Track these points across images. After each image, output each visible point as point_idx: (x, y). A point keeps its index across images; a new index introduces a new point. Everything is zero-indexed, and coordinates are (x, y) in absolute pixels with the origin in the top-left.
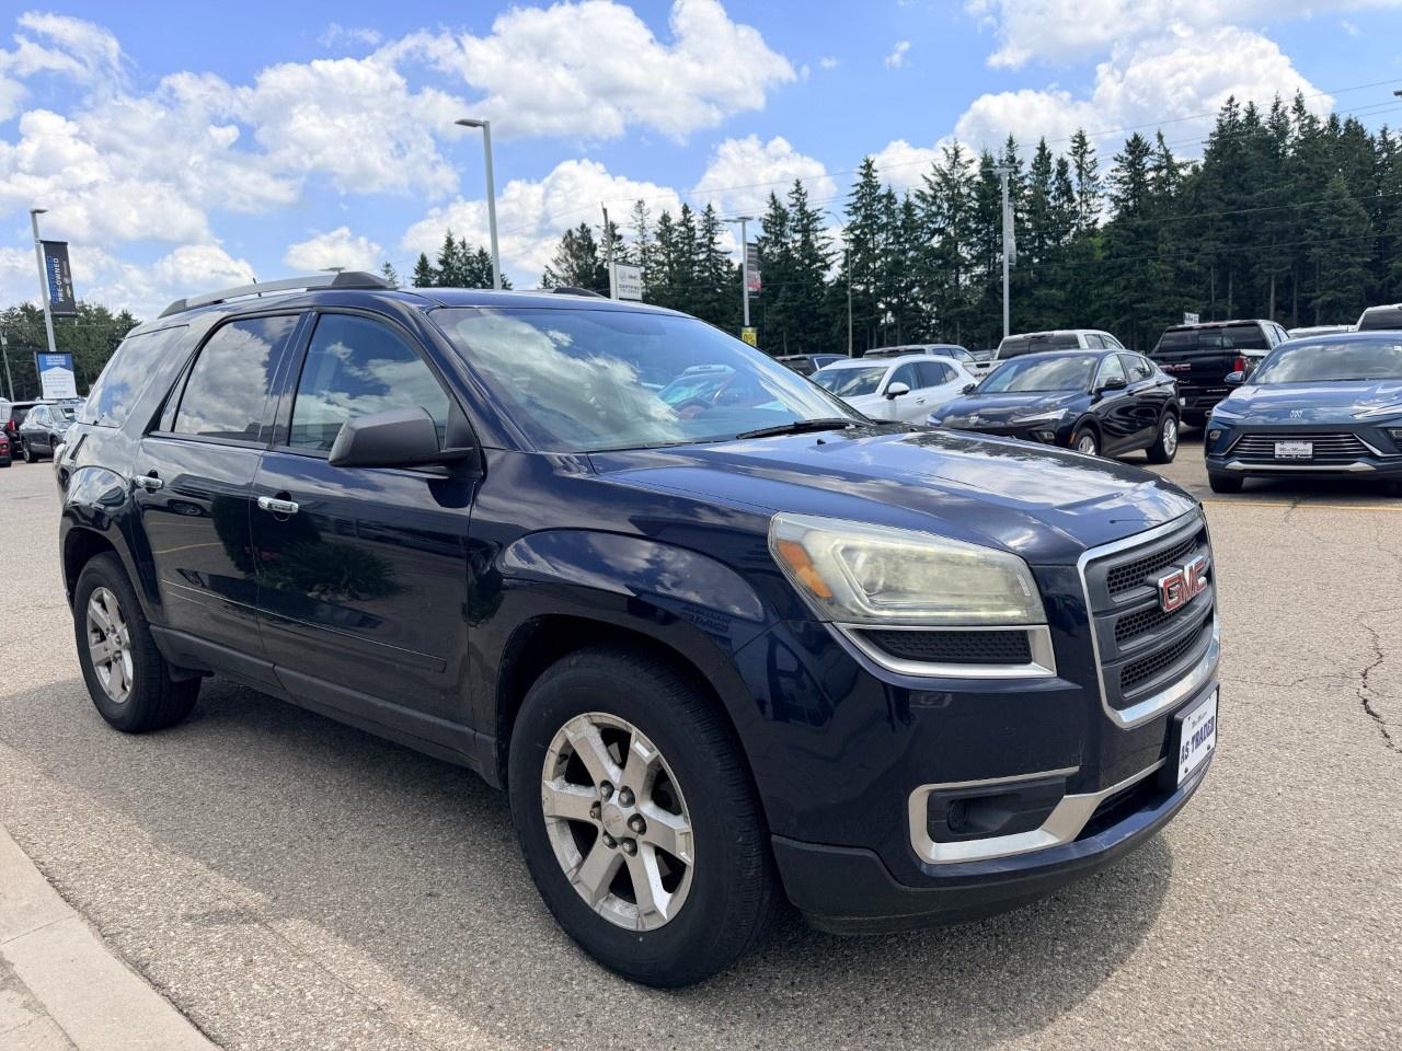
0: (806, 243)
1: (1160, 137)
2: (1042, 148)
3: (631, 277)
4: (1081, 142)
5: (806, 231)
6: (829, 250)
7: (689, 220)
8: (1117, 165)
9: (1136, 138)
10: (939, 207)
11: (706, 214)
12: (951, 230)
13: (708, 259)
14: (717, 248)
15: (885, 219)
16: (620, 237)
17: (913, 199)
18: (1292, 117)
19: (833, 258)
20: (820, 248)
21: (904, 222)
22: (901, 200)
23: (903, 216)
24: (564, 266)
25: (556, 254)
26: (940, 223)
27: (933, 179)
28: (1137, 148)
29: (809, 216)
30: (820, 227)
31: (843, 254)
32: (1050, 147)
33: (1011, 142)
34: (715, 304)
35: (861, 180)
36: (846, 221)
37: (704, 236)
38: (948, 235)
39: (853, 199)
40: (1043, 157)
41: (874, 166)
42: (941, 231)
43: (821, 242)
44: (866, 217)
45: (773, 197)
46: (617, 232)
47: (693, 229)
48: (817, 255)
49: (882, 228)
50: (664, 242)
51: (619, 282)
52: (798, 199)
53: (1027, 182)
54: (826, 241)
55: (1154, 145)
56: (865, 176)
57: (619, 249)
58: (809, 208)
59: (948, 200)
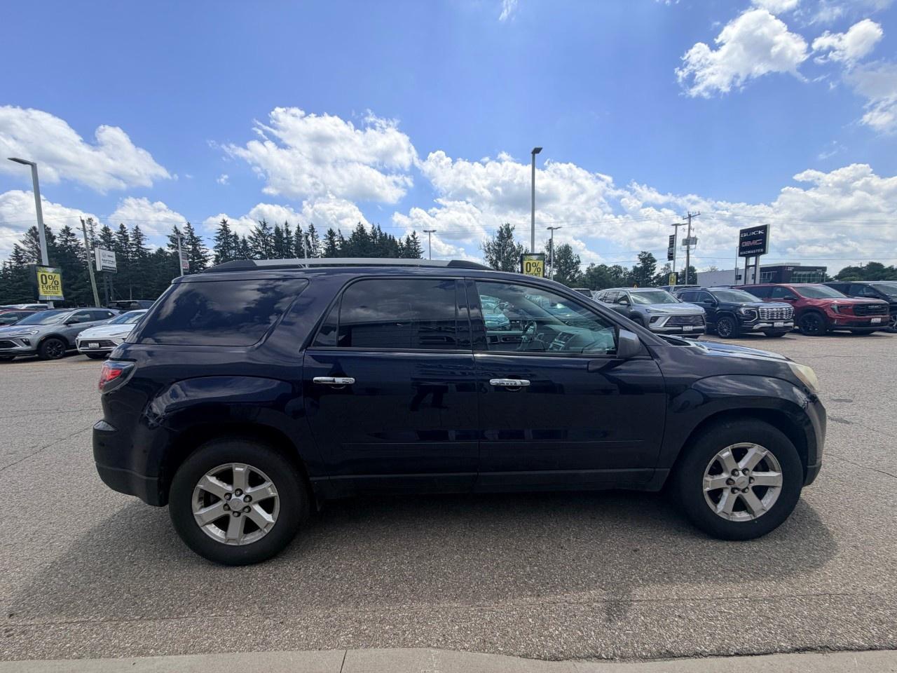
0: (195, 249)
1: (339, 231)
2: (299, 228)
3: (109, 256)
4: (312, 229)
5: (194, 245)
6: (207, 254)
7: (125, 232)
8: (325, 238)
9: (331, 230)
10: (259, 243)
11: (135, 230)
12: (264, 253)
13: (137, 251)
14: (143, 246)
15: (234, 245)
16: (73, 235)
17: (246, 238)
18: (378, 231)
19: (210, 257)
20: (202, 253)
21: (243, 247)
22: (241, 238)
23: (242, 245)
24: (30, 245)
25: (24, 238)
26: (259, 249)
27: (256, 232)
28: (331, 233)
29: (195, 239)
30: (201, 244)
31: (214, 257)
32: (301, 228)
33: (286, 224)
34: (143, 272)
35: (221, 227)
36: (215, 243)
37: (134, 240)
38: (263, 254)
39: (218, 235)
40: (299, 230)
41: (227, 223)
42: (260, 253)
43: (202, 251)
44: (224, 243)
45: (175, 228)
46: (71, 232)
47: (127, 236)
48: (201, 256)
49: (232, 248)
50: (105, 240)
51: (102, 258)
52: (189, 231)
53: (294, 239)
54: (205, 250)
55: (337, 233)
56: (223, 226)
57: (73, 240)
58: (195, 235)
59: (262, 241)
